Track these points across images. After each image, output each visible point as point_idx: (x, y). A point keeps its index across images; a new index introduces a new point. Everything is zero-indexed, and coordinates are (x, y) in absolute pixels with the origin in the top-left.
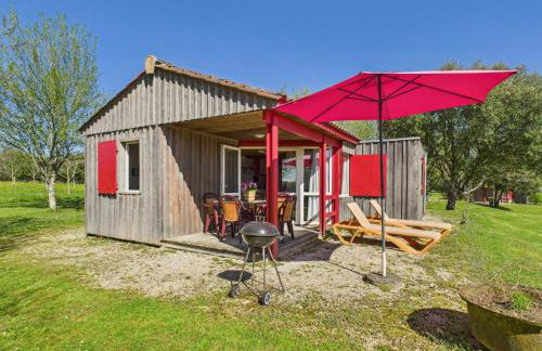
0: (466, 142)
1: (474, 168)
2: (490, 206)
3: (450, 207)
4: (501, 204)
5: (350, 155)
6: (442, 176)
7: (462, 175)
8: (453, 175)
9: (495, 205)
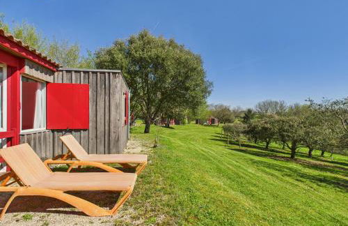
0: (156, 87)
1: (160, 105)
2: (166, 127)
3: (147, 131)
4: (170, 125)
5: (47, 83)
6: (142, 109)
7: (153, 110)
8: (148, 109)
9: (168, 126)
